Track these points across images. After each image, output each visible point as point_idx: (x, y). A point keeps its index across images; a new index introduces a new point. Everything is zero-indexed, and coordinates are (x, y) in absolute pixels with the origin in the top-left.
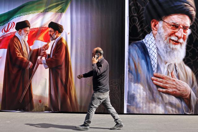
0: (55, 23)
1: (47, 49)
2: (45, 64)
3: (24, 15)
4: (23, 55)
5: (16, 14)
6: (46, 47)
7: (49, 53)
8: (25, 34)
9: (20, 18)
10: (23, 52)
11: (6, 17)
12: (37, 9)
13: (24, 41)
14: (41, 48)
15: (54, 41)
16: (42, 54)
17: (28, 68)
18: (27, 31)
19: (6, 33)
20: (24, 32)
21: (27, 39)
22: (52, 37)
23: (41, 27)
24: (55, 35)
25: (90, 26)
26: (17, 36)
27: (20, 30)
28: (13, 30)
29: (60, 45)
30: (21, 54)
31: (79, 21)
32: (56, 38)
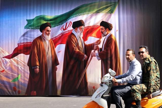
0: (106, 22)
1: (99, 44)
2: (98, 56)
3: (80, 16)
4: (79, 49)
5: (73, 15)
6: (98, 42)
7: (101, 47)
8: (81, 32)
9: (76, 18)
10: (79, 46)
11: (64, 18)
12: (89, 11)
14: (94, 43)
15: (105, 37)
16: (95, 48)
17: (83, 60)
18: (82, 29)
19: (64, 31)
20: (80, 30)
21: (82, 36)
22: (103, 34)
23: (94, 26)
24: (106, 32)
25: (134, 25)
26: (73, 33)
27: (76, 28)
28: (71, 28)
29: (110, 40)
30: (77, 48)
31: (126, 20)
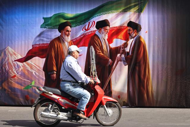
0: (134, 22)
3: (104, 14)
6: (125, 45)
8: (105, 33)
9: (100, 17)
11: (86, 16)
12: (116, 9)
13: (104, 39)
14: (120, 46)
15: (133, 39)
16: (121, 52)
17: (108, 65)
18: (107, 30)
19: (86, 32)
20: (104, 30)
21: (106, 37)
22: (131, 35)
24: (134, 33)
26: (97, 34)
27: (100, 29)
28: (94, 29)
30: (101, 52)
31: (156, 20)
32: (135, 37)
